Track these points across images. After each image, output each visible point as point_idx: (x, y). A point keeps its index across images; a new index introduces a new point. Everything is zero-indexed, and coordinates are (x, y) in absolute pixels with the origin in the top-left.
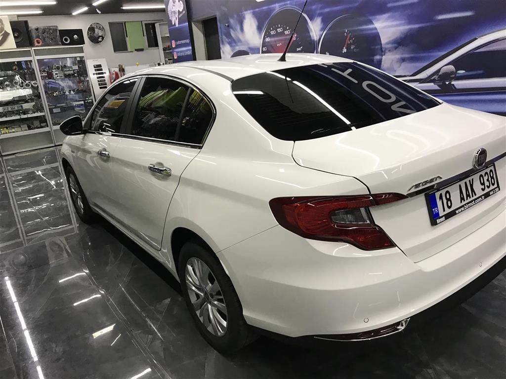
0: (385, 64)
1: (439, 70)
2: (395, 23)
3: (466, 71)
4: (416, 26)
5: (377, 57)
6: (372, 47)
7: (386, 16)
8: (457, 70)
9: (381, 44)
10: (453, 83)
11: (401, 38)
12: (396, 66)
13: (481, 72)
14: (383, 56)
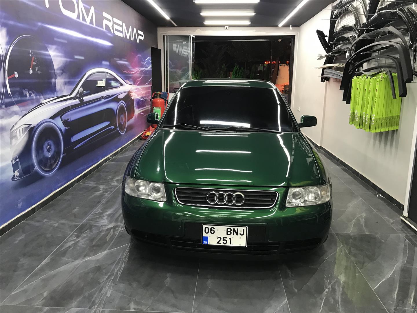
0: (58, 87)
1: (79, 90)
2: (59, 54)
3: (86, 91)
4: (68, 60)
5: (53, 80)
6: (50, 71)
7: (54, 47)
8: (84, 90)
9: (54, 70)
10: (83, 98)
11: (63, 66)
12: (63, 88)
13: (89, 91)
14: (57, 80)
